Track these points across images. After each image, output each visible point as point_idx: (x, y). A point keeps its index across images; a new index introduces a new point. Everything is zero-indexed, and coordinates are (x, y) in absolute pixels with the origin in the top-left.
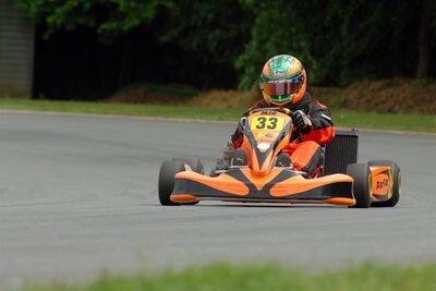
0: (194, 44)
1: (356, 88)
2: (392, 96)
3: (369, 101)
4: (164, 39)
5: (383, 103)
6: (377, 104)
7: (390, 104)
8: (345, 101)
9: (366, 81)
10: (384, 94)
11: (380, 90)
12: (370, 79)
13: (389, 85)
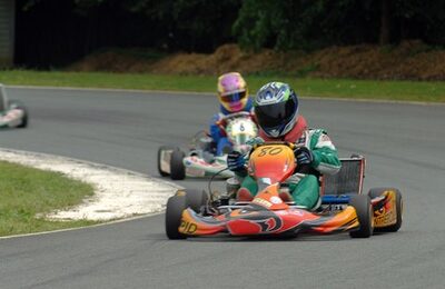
0: (161, 14)
1: (326, 53)
2: (360, 61)
3: (340, 65)
4: (134, 9)
5: (354, 66)
6: (348, 68)
7: (359, 67)
8: (319, 66)
9: (335, 47)
10: (354, 59)
11: (349, 55)
12: (339, 45)
13: (357, 50)
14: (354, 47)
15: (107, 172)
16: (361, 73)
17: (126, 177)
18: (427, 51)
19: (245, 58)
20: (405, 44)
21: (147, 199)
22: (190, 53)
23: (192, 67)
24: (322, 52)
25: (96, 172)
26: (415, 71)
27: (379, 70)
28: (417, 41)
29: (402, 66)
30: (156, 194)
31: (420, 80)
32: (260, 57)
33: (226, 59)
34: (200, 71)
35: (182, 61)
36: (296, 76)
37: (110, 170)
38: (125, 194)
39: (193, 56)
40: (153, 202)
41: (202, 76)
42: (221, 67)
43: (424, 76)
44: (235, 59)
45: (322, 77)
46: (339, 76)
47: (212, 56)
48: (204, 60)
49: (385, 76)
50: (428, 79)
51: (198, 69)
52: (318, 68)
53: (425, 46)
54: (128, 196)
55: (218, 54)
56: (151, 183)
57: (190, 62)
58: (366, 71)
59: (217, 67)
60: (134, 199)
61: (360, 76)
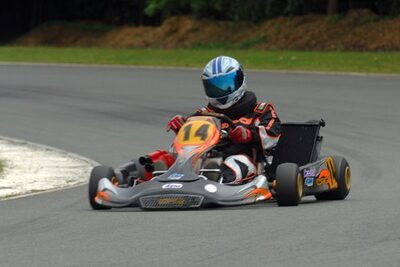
14: (302, 18)
15: (25, 148)
16: (307, 44)
17: (42, 153)
18: (376, 20)
19: (193, 31)
20: (353, 14)
21: (55, 175)
22: (137, 25)
23: (139, 41)
24: (269, 23)
25: (13, 148)
26: (363, 41)
27: (326, 41)
28: (365, 11)
29: (350, 36)
30: (66, 170)
31: (368, 50)
32: (208, 29)
33: (173, 32)
34: (147, 45)
35: (129, 34)
36: (241, 48)
37: (29, 146)
38: (33, 170)
39: (141, 29)
40: (58, 178)
41: (149, 49)
42: (170, 38)
43: (372, 46)
44: (182, 31)
45: (267, 49)
46: (286, 47)
47: (159, 30)
48: (151, 33)
49: (332, 46)
50: (376, 50)
51: (144, 42)
52: (265, 39)
53: (374, 16)
54: (36, 172)
55: (165, 27)
56: (65, 159)
57: (137, 35)
58: (313, 42)
60: (42, 175)
61: (306, 47)
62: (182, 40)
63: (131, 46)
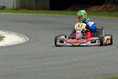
19: (111, 7)
23: (96, 10)
33: (105, 7)
34: (98, 11)
35: (94, 8)
42: (104, 9)
44: (108, 7)
47: (102, 7)
48: (99, 8)
55: (103, 6)
57: (96, 8)
59: (103, 10)
62: (107, 10)
63: (94, 11)
